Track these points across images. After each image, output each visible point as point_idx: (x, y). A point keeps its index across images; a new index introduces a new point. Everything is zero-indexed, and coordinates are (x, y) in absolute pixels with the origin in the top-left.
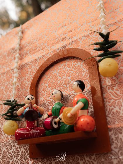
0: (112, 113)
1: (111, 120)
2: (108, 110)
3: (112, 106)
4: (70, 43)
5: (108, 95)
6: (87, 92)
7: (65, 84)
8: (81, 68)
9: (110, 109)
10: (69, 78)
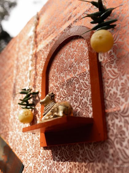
0: (109, 95)
1: (108, 103)
2: (106, 91)
3: (109, 87)
4: (74, 22)
5: (107, 74)
6: (87, 74)
7: (70, 67)
8: (83, 47)
9: (107, 90)
10: (73, 60)
